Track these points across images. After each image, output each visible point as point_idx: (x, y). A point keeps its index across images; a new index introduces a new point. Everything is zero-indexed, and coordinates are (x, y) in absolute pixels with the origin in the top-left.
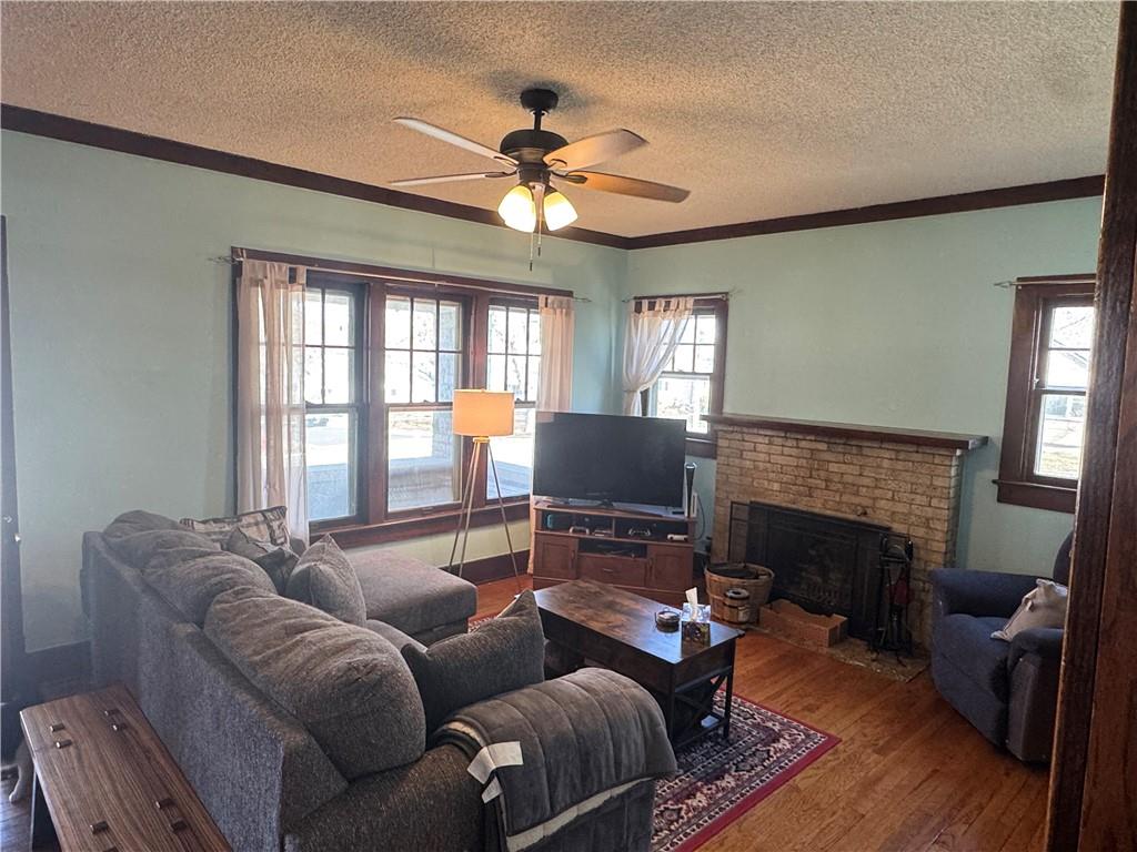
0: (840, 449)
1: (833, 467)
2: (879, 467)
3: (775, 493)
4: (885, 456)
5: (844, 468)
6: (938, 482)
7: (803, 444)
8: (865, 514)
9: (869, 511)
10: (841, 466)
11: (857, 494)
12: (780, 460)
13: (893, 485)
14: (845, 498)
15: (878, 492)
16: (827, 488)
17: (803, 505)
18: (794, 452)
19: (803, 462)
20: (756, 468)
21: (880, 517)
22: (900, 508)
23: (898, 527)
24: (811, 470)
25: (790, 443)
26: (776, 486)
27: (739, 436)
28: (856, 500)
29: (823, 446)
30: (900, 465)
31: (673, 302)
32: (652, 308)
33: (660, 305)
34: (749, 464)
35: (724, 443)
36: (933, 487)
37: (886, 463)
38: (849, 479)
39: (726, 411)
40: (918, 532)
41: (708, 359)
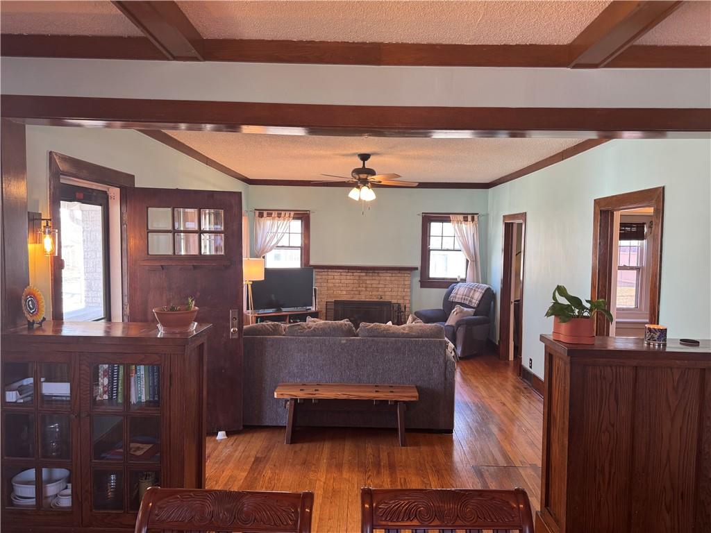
0: (371, 274)
1: (368, 282)
2: (386, 280)
3: (344, 296)
4: (387, 276)
6: (406, 283)
7: (355, 274)
8: (381, 298)
9: (383, 297)
10: (371, 281)
11: (378, 291)
12: (346, 281)
13: (390, 286)
14: (374, 293)
15: (386, 290)
16: (366, 291)
17: (356, 298)
18: (352, 277)
19: (356, 281)
20: (335, 286)
21: (387, 299)
22: (394, 294)
23: (394, 301)
24: (359, 284)
25: (349, 274)
26: (345, 293)
27: (326, 273)
28: (377, 293)
29: (364, 274)
30: (393, 278)
31: (283, 213)
32: (269, 215)
33: (275, 214)
34: (331, 285)
35: (319, 277)
36: (405, 285)
37: (388, 278)
38: (374, 286)
39: (312, 263)
40: (401, 301)
41: (297, 240)
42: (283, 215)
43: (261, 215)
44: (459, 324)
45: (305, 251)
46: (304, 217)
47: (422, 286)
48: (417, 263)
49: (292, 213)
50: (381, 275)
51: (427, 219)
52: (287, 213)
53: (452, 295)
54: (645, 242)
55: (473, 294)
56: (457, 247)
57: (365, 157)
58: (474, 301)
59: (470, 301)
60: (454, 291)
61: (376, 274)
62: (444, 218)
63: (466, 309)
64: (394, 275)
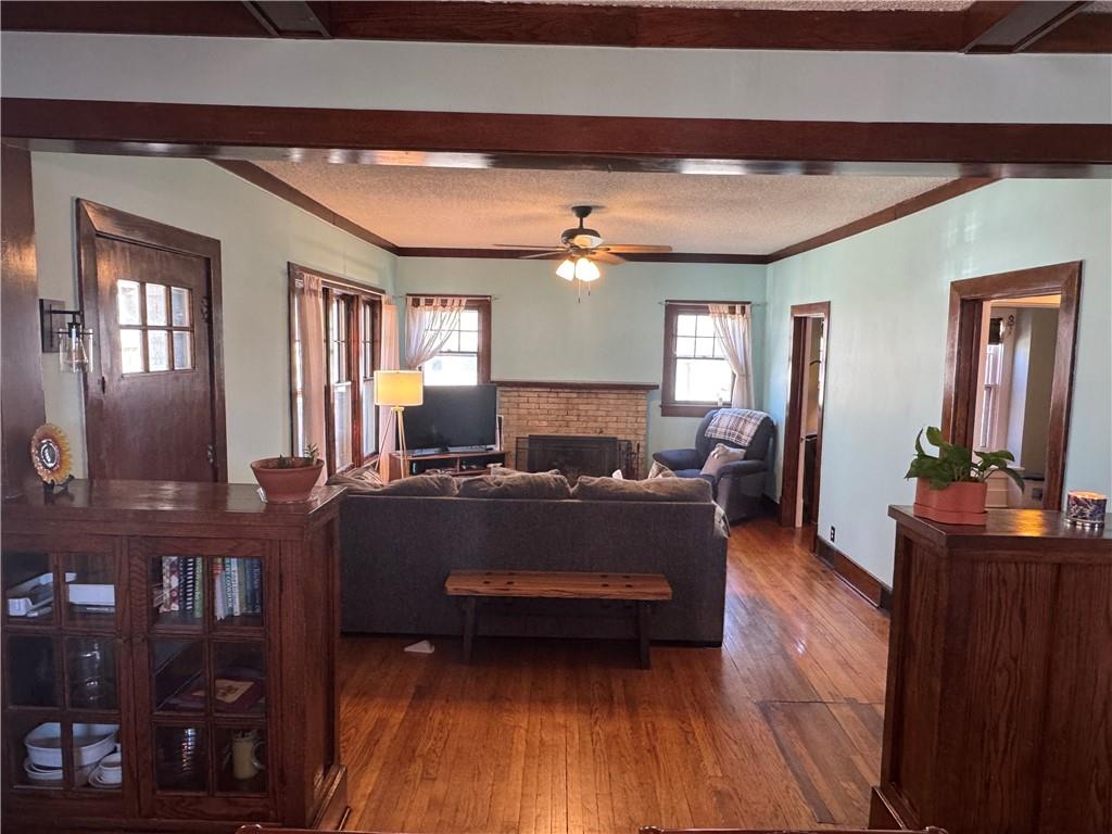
0: (585, 396)
1: (581, 407)
2: (608, 404)
3: (545, 430)
4: (611, 398)
5: (588, 407)
6: (640, 408)
7: (561, 395)
8: (601, 432)
9: (604, 430)
10: (587, 406)
11: (596, 421)
12: (546, 406)
13: (616, 414)
14: (590, 425)
15: (608, 419)
16: (578, 420)
17: (563, 433)
18: (557, 400)
19: (562, 406)
20: (529, 414)
21: (610, 433)
22: (622, 425)
23: (621, 437)
24: (567, 410)
25: (552, 395)
27: (516, 394)
28: (595, 425)
29: (575, 395)
30: (620, 402)
31: (450, 300)
32: (429, 303)
33: (437, 302)
34: (524, 412)
35: (505, 399)
36: (638, 412)
37: (612, 402)
38: (590, 413)
39: (494, 377)
40: (631, 438)
41: (472, 342)
42: (449, 303)
43: (416, 303)
44: (722, 473)
45: (485, 358)
46: (483, 305)
47: (663, 415)
48: (658, 379)
49: (464, 300)
50: (600, 396)
51: (673, 310)
52: (457, 300)
53: (710, 427)
54: (1000, 347)
55: (744, 427)
56: (718, 353)
57: (583, 212)
58: (744, 437)
59: (739, 437)
60: (714, 422)
61: (593, 396)
62: (699, 307)
63: (732, 450)
64: (621, 396)
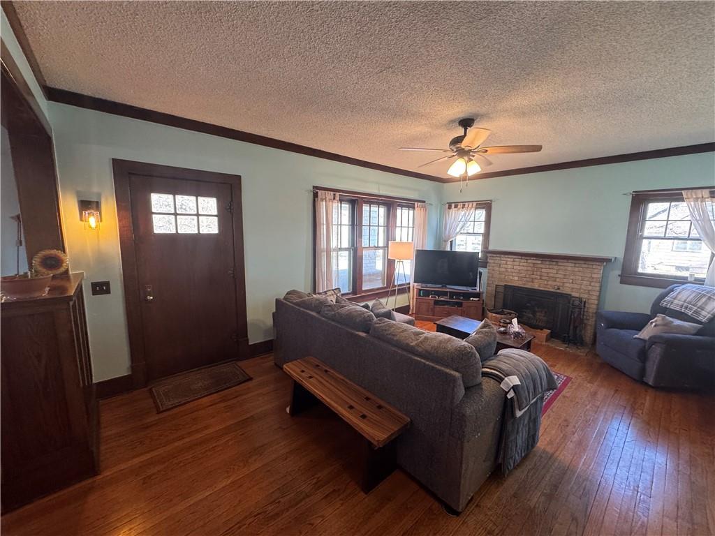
0: (547, 263)
2: (566, 270)
3: (516, 281)
4: (569, 266)
5: (549, 271)
6: (594, 276)
7: (529, 261)
8: (559, 289)
9: (561, 288)
10: (547, 269)
11: (555, 281)
12: (518, 267)
13: (572, 277)
14: (550, 283)
15: (565, 280)
16: (541, 279)
17: (529, 286)
18: (525, 264)
19: (529, 268)
20: (507, 271)
22: (576, 286)
23: (574, 294)
24: (533, 272)
25: (523, 261)
26: (516, 278)
27: (500, 258)
28: (555, 283)
29: (540, 262)
30: (576, 269)
31: (467, 204)
32: (456, 207)
33: (460, 206)
34: (503, 270)
35: (492, 261)
36: (593, 278)
37: (569, 268)
38: (551, 275)
39: (491, 248)
40: (584, 296)
41: (481, 229)
42: (466, 206)
46: (487, 206)
47: (622, 282)
49: (475, 204)
50: (560, 264)
51: (640, 200)
52: (471, 204)
53: (666, 299)
56: (694, 234)
57: (466, 123)
59: (696, 312)
60: (673, 294)
61: (554, 263)
62: (673, 195)
63: (677, 322)
64: (577, 265)
